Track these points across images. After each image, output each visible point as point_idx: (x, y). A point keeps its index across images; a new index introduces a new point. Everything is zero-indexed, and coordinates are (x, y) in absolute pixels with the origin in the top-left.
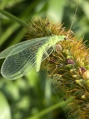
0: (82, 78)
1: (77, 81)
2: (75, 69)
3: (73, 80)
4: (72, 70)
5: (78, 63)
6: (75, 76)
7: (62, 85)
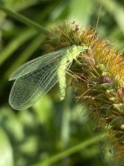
0: (122, 102)
1: (116, 106)
2: (112, 90)
3: (111, 104)
4: (108, 91)
5: (117, 82)
6: (113, 99)
7: (95, 111)
